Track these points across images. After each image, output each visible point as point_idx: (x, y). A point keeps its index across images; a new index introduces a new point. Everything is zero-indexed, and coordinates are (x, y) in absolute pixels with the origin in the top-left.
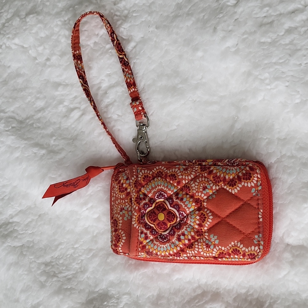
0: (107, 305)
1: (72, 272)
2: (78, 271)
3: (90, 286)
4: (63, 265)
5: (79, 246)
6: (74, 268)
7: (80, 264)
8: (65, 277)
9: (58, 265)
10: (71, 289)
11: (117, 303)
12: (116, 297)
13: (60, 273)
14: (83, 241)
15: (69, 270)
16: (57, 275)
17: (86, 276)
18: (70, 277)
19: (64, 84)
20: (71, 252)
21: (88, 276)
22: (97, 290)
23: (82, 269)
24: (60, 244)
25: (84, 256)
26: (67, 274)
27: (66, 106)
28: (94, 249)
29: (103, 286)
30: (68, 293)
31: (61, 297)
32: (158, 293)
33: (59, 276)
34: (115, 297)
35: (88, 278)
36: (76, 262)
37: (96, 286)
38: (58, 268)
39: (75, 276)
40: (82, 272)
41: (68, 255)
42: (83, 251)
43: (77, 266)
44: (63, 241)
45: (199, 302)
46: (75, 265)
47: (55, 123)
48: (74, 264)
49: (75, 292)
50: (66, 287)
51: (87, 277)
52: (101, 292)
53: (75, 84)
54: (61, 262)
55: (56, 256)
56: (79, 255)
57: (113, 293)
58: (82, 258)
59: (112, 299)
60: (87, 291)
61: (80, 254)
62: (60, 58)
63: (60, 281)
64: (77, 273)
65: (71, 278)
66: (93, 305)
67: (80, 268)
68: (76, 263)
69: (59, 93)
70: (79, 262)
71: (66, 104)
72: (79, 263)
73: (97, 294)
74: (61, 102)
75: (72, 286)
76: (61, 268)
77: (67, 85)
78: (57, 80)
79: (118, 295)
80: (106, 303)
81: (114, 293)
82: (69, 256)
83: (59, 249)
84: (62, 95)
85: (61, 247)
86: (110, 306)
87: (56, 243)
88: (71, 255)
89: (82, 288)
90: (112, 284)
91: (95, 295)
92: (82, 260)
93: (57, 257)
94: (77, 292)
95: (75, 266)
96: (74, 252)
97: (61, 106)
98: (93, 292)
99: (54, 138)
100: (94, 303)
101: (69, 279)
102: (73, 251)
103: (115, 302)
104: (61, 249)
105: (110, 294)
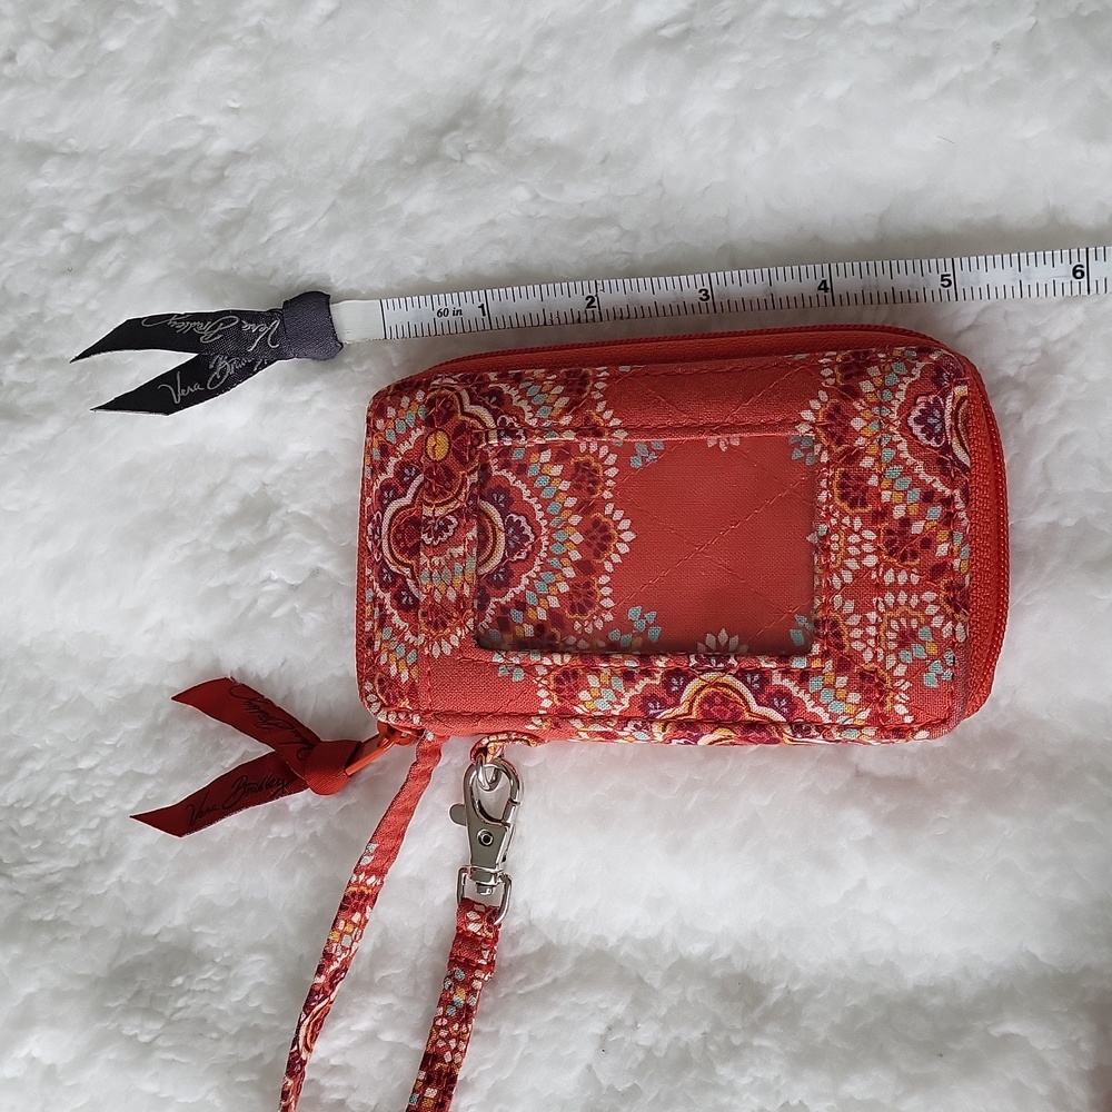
0: (187, 988)
1: (62, 863)
2: (89, 859)
3: (128, 915)
4: (32, 834)
5: (97, 765)
6: (71, 846)
7: (96, 835)
8: (38, 878)
9: (14, 833)
10: (55, 925)
11: (223, 982)
12: (218, 960)
13: (21, 862)
14: (114, 746)
15: (52, 855)
16: (8, 872)
17: (114, 879)
18: (56, 878)
19: (65, 150)
20: (64, 784)
21: (124, 880)
22: (152, 930)
23: (103, 853)
24: (29, 755)
25: (112, 803)
26: (43, 867)
27: (72, 234)
28: (151, 772)
29: (176, 916)
30: (45, 938)
31: (16, 950)
32: (379, 945)
33: (15, 875)
34: (213, 961)
35: (122, 886)
36: (82, 827)
37: (150, 915)
38: (13, 846)
39: (75, 876)
40: (100, 863)
41: (53, 798)
42: (110, 783)
43: (86, 841)
44: (38, 746)
45: (527, 980)
46: (76, 834)
47: (24, 297)
48: (72, 832)
49: (68, 935)
50: (37, 916)
51: (120, 881)
52: (165, 939)
53: (103, 150)
54: (26, 821)
55: (10, 801)
56: (94, 798)
57: (209, 946)
58: (104, 811)
59: (207, 967)
60: (116, 932)
61: (98, 795)
62: (50, 51)
63: (17, 892)
64: (84, 865)
65: (60, 884)
66: (135, 988)
67: (97, 849)
68: (83, 831)
69: (46, 185)
70: (93, 824)
71: (72, 225)
72: (92, 831)
73: (151, 948)
74: (53, 219)
75: (59, 914)
76: (25, 846)
77: (73, 156)
78: (39, 135)
79: (226, 954)
80: (179, 980)
81: (213, 945)
82: (56, 802)
83: (21, 775)
84: (58, 194)
85: (30, 766)
86: (194, 991)
87: (14, 752)
88: (66, 799)
89: (97, 920)
90: (209, 913)
91: (143, 952)
92: (105, 820)
93: (12, 806)
94: (78, 936)
95: (78, 839)
96: (77, 790)
97: (54, 232)
98: (140, 940)
99: (19, 356)
100: (140, 978)
101: (53, 889)
102: (72, 782)
103: (217, 979)
104: (32, 774)
105: (199, 946)
